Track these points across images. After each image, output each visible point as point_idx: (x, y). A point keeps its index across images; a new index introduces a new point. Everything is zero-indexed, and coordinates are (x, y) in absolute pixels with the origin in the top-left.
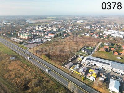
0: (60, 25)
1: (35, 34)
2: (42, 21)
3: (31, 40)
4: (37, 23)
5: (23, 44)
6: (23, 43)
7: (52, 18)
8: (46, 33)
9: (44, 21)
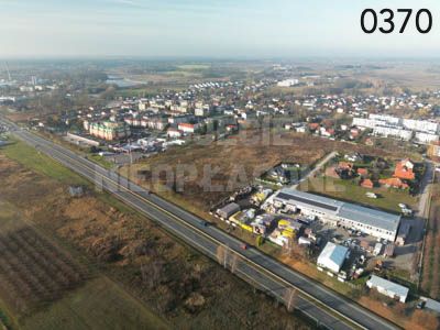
0: (218, 94)
1: (136, 123)
2: (161, 78)
3: (123, 141)
4: (144, 86)
5: (101, 154)
6: (100, 150)
7: (196, 71)
8: (171, 121)
9: (166, 80)
